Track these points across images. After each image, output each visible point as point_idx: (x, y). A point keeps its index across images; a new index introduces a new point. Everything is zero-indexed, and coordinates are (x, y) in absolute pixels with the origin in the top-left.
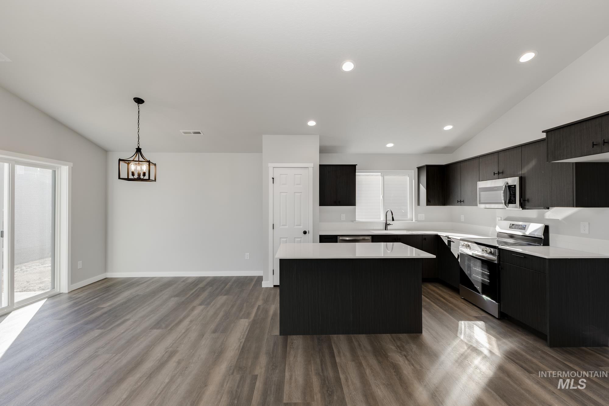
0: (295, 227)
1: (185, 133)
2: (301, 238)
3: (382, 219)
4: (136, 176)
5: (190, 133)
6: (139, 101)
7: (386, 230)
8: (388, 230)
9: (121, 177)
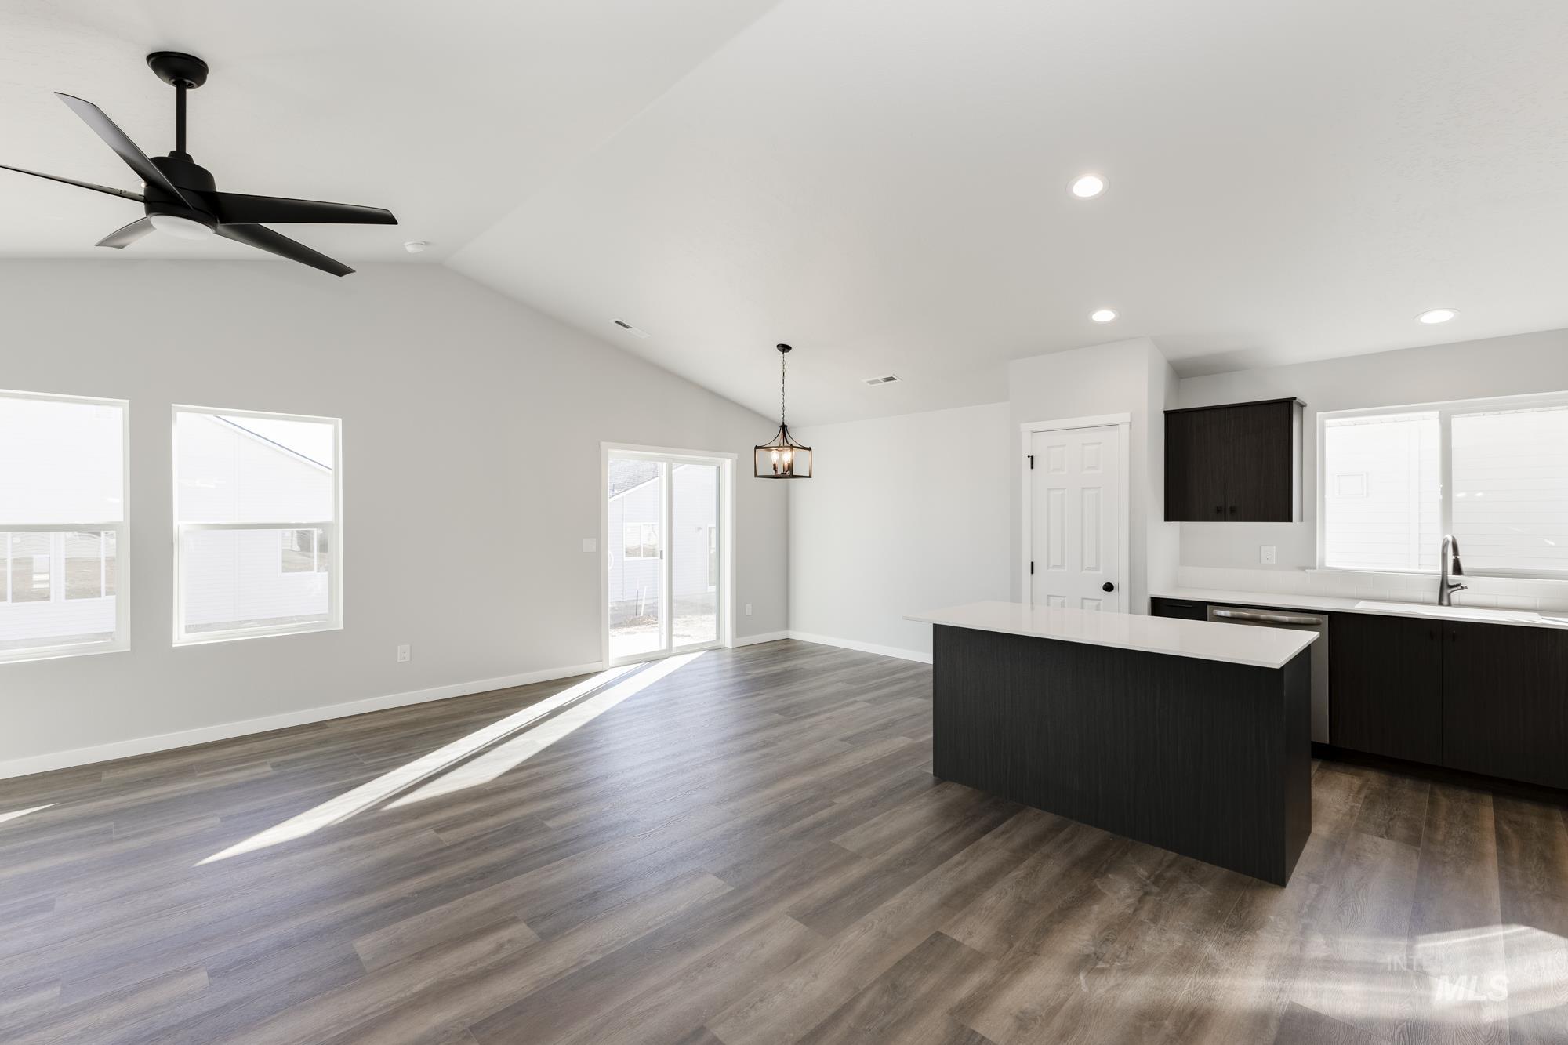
0: (1084, 572)
1: (871, 382)
2: (1100, 600)
3: (1433, 568)
4: (780, 471)
5: (877, 382)
6: (785, 348)
7: (1440, 603)
8: (1449, 605)
9: (758, 474)
